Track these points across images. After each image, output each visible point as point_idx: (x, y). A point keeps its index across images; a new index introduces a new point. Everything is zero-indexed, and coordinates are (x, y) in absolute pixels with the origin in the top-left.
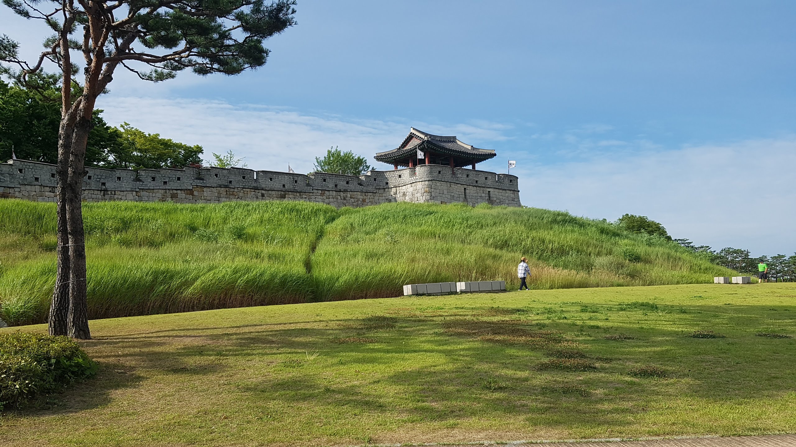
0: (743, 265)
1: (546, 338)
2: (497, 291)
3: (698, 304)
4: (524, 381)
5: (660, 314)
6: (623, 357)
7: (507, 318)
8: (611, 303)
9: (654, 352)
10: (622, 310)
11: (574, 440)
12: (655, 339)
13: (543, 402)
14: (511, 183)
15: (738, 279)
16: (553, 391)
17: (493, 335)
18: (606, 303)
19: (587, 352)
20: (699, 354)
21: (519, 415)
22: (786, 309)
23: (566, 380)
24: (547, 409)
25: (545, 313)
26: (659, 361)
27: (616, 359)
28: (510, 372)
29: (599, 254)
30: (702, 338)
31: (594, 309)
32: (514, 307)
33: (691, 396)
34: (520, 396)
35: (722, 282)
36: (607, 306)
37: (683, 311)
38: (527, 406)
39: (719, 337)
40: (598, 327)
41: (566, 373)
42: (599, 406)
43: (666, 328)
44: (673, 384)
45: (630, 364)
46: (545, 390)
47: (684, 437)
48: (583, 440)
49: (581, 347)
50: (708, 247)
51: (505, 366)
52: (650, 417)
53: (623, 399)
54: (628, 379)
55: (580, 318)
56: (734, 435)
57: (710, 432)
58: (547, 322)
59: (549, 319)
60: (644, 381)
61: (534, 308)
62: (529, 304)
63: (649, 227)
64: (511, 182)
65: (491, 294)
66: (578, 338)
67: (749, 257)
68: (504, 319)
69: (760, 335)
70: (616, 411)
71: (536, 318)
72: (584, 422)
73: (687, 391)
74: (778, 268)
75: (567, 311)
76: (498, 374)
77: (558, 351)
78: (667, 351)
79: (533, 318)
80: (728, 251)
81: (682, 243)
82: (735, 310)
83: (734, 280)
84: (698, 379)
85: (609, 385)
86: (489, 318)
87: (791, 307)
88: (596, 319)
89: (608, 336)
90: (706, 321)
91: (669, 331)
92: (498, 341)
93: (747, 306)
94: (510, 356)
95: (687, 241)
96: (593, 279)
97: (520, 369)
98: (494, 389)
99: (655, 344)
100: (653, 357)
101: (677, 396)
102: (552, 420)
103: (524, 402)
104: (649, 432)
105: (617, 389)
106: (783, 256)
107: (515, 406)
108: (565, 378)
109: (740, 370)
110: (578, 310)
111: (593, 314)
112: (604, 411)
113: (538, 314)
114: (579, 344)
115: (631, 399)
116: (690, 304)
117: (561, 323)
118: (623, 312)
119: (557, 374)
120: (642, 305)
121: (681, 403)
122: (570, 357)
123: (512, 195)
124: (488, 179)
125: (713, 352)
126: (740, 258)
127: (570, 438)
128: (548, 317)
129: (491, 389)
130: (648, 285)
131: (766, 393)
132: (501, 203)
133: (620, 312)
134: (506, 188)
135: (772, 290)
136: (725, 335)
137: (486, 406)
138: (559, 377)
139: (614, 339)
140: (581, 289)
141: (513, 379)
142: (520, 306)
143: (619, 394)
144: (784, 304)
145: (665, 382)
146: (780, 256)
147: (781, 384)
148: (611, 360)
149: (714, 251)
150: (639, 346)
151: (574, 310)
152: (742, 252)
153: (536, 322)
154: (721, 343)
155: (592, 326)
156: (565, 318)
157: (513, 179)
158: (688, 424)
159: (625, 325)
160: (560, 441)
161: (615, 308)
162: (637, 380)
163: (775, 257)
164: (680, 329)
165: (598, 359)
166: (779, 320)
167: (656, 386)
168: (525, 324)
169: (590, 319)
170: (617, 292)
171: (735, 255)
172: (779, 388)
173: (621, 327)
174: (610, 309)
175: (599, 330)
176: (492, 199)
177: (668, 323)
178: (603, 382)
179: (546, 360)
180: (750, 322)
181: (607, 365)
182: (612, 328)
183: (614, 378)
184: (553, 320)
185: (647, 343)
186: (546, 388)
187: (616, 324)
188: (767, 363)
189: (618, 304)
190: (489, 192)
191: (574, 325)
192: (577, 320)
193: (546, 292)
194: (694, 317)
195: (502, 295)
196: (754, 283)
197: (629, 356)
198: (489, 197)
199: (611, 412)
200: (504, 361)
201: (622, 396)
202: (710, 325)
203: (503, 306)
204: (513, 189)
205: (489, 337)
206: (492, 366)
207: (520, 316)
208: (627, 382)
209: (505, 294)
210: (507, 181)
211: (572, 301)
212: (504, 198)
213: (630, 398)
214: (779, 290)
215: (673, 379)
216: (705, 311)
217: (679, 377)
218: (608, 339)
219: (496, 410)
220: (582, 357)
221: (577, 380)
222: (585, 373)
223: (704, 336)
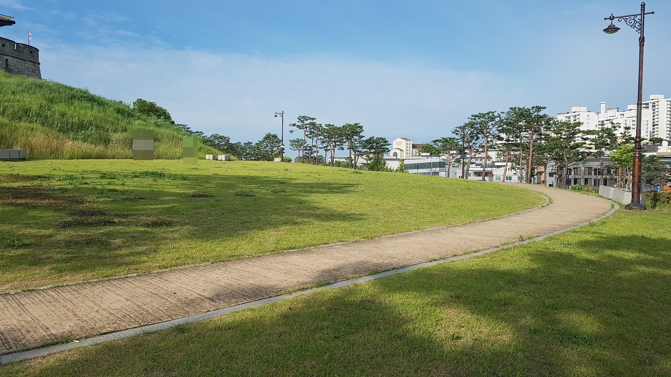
0: (225, 148)
1: (69, 200)
2: (15, 160)
3: (194, 174)
4: (49, 237)
5: (167, 180)
6: (138, 213)
7: (28, 184)
8: (126, 171)
9: (163, 208)
10: (136, 177)
11: (98, 280)
12: (163, 198)
13: (68, 253)
14: (31, 55)
15: (222, 157)
16: (76, 243)
17: (14, 199)
18: (122, 172)
19: (107, 210)
20: (197, 208)
21: (45, 266)
22: (253, 178)
23: (89, 234)
24: (71, 259)
25: (67, 179)
26: (167, 214)
27: (131, 215)
28: (33, 231)
29: (115, 131)
30: (198, 197)
31: (112, 176)
32: (36, 174)
33: (190, 238)
34: (45, 250)
35: (211, 158)
36: (124, 174)
37: (184, 178)
38: (52, 257)
39: (210, 196)
40: (116, 190)
41: (89, 228)
42: (118, 252)
43: (171, 191)
44: (177, 231)
45: (143, 218)
46: (68, 244)
47: (186, 266)
48: (106, 279)
49: (102, 206)
50: (202, 132)
51: (28, 226)
52: (160, 256)
53: (138, 245)
54: (142, 229)
55: (100, 184)
56: (220, 261)
57: (204, 261)
58: (69, 187)
59: (71, 185)
60: (156, 230)
61: (55, 175)
62: (50, 172)
63: (157, 112)
64: (31, 53)
65: (9, 162)
66: (99, 200)
67: (230, 142)
68: (25, 184)
69: (237, 195)
70: (132, 254)
71: (58, 184)
72: (105, 265)
73: (189, 235)
74: (247, 151)
75: (87, 178)
76: (21, 233)
77: (81, 211)
78: (173, 207)
79: (55, 184)
80: (216, 137)
81: (183, 128)
82: (220, 178)
83: (220, 157)
84: (195, 226)
85: (127, 235)
86: (9, 184)
87: (255, 177)
88: (114, 184)
89: (124, 197)
90: (201, 186)
91: (174, 193)
92: (19, 204)
93: (228, 175)
94: (34, 217)
95: (186, 127)
96: (109, 152)
97: (43, 227)
98: (18, 246)
99: (163, 202)
100: (161, 212)
101: (180, 239)
102: (77, 266)
103: (49, 254)
104: (159, 267)
105: (133, 237)
106: (251, 143)
107: (40, 259)
108: (88, 232)
109: (224, 218)
110: (97, 176)
111: (112, 180)
112: (123, 255)
113: (60, 180)
114: (99, 204)
115: (145, 245)
116: (189, 174)
117: (83, 187)
118: (137, 179)
119: (80, 230)
120: (152, 173)
121: (184, 244)
122: (92, 215)
123: (33, 67)
124: (5, 46)
125: (206, 207)
126: (224, 143)
127: (93, 279)
128: (70, 182)
129: (15, 247)
130: (156, 159)
131: (240, 232)
132: (19, 72)
133: (134, 179)
134: (25, 59)
135: (244, 165)
136: (214, 195)
137: (10, 261)
138: (82, 232)
139: (130, 200)
140: (99, 160)
141: (37, 236)
142: (41, 174)
143: (135, 241)
144: (252, 175)
145: (172, 229)
146: (249, 143)
147: (249, 226)
148: (128, 216)
149: (206, 136)
150: (151, 205)
151: (93, 177)
152: (225, 138)
153: (58, 187)
154: (211, 200)
155: (111, 189)
156: (86, 183)
157: (34, 51)
158: (188, 257)
159: (138, 189)
160: (84, 282)
161: (130, 176)
162: (149, 229)
163: (246, 143)
164: (182, 192)
165: (117, 215)
166: (249, 185)
167: (165, 233)
168: (47, 189)
169: (109, 184)
170: (131, 163)
171: (220, 140)
172: (248, 228)
173: (135, 190)
174: (126, 176)
175: (117, 193)
176: (9, 67)
177: (173, 187)
178: (121, 233)
179: (70, 219)
180: (231, 186)
181: (124, 220)
182: (128, 191)
183: (130, 229)
184: (75, 185)
185: (157, 202)
186: (70, 241)
187: (131, 188)
188: (241, 213)
189: (132, 172)
190: (7, 59)
191: (95, 189)
192: (97, 185)
193: (66, 161)
194: (192, 183)
195: (21, 164)
196: (232, 161)
197: (142, 212)
198: (7, 65)
199: (128, 255)
200: (27, 222)
201: (137, 242)
202: (204, 188)
203: (23, 173)
204: (34, 61)
205: (9, 201)
206: (14, 227)
207: (42, 182)
208: (141, 231)
209: (24, 162)
210: (26, 51)
211: (92, 170)
212: (23, 68)
213: (144, 243)
214: (249, 166)
215: (177, 227)
216: (200, 178)
217: (182, 225)
218: (125, 199)
219: (20, 264)
220: (102, 215)
221: (98, 233)
222: (106, 227)
223: (200, 196)
